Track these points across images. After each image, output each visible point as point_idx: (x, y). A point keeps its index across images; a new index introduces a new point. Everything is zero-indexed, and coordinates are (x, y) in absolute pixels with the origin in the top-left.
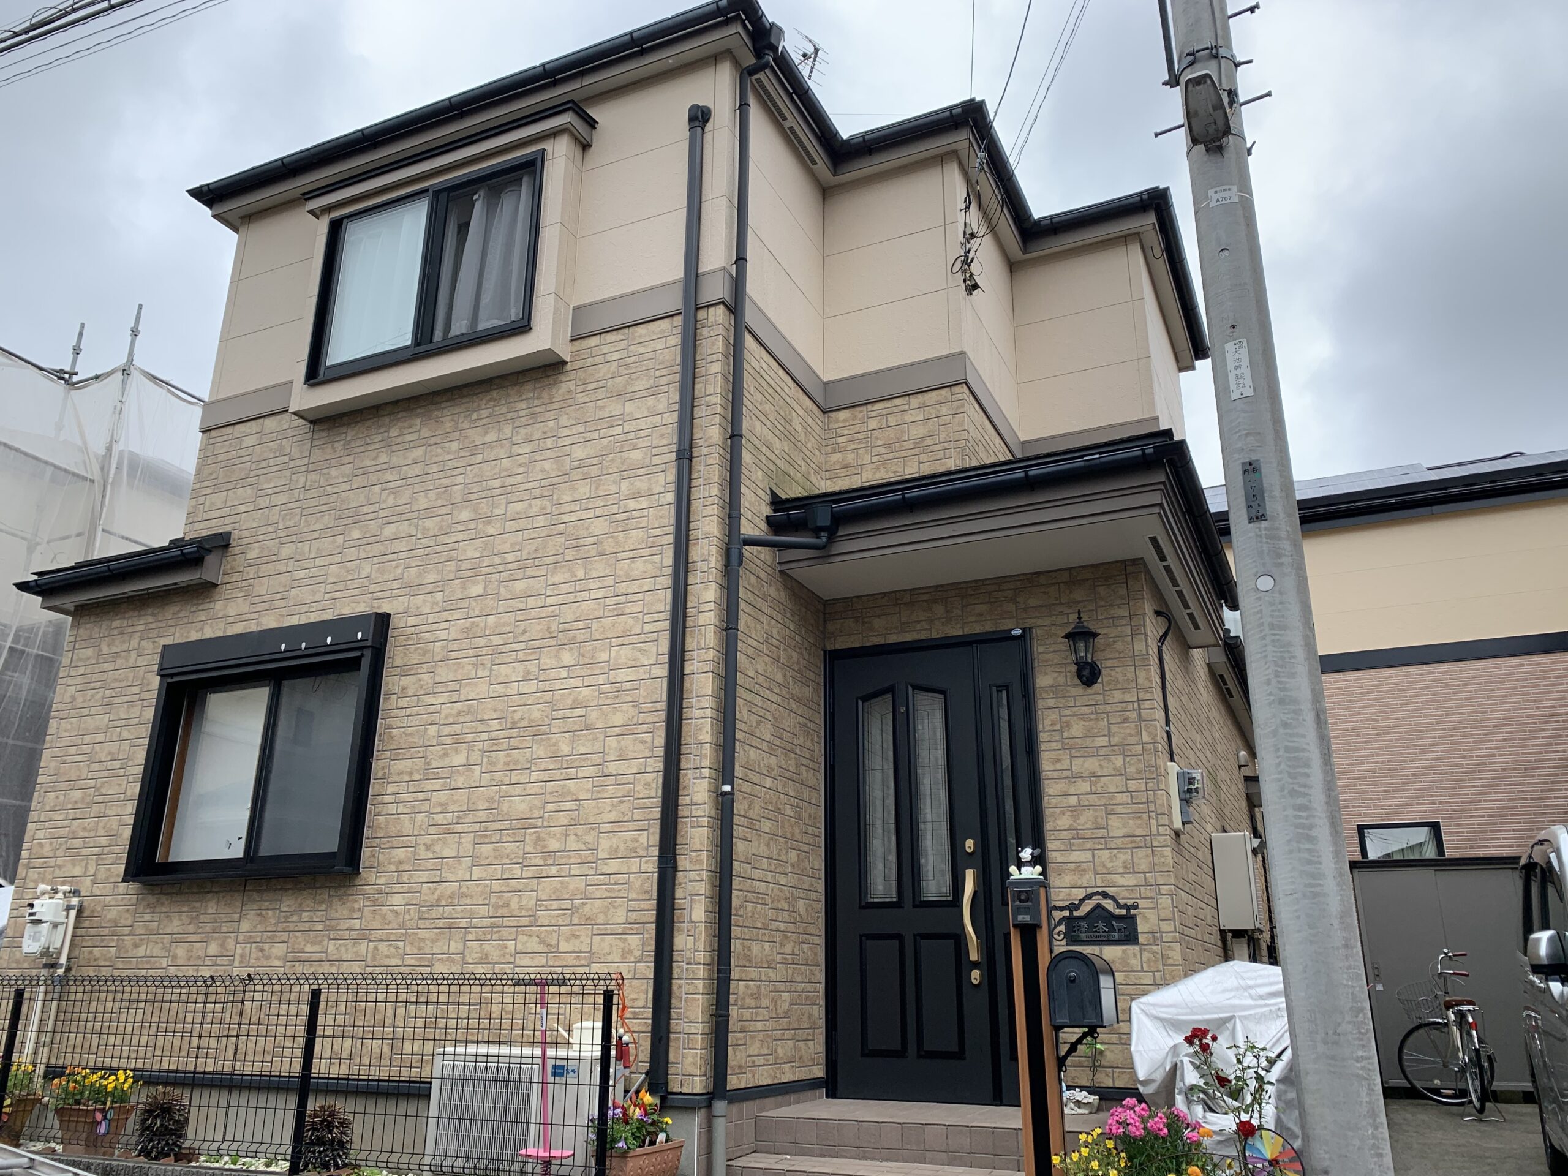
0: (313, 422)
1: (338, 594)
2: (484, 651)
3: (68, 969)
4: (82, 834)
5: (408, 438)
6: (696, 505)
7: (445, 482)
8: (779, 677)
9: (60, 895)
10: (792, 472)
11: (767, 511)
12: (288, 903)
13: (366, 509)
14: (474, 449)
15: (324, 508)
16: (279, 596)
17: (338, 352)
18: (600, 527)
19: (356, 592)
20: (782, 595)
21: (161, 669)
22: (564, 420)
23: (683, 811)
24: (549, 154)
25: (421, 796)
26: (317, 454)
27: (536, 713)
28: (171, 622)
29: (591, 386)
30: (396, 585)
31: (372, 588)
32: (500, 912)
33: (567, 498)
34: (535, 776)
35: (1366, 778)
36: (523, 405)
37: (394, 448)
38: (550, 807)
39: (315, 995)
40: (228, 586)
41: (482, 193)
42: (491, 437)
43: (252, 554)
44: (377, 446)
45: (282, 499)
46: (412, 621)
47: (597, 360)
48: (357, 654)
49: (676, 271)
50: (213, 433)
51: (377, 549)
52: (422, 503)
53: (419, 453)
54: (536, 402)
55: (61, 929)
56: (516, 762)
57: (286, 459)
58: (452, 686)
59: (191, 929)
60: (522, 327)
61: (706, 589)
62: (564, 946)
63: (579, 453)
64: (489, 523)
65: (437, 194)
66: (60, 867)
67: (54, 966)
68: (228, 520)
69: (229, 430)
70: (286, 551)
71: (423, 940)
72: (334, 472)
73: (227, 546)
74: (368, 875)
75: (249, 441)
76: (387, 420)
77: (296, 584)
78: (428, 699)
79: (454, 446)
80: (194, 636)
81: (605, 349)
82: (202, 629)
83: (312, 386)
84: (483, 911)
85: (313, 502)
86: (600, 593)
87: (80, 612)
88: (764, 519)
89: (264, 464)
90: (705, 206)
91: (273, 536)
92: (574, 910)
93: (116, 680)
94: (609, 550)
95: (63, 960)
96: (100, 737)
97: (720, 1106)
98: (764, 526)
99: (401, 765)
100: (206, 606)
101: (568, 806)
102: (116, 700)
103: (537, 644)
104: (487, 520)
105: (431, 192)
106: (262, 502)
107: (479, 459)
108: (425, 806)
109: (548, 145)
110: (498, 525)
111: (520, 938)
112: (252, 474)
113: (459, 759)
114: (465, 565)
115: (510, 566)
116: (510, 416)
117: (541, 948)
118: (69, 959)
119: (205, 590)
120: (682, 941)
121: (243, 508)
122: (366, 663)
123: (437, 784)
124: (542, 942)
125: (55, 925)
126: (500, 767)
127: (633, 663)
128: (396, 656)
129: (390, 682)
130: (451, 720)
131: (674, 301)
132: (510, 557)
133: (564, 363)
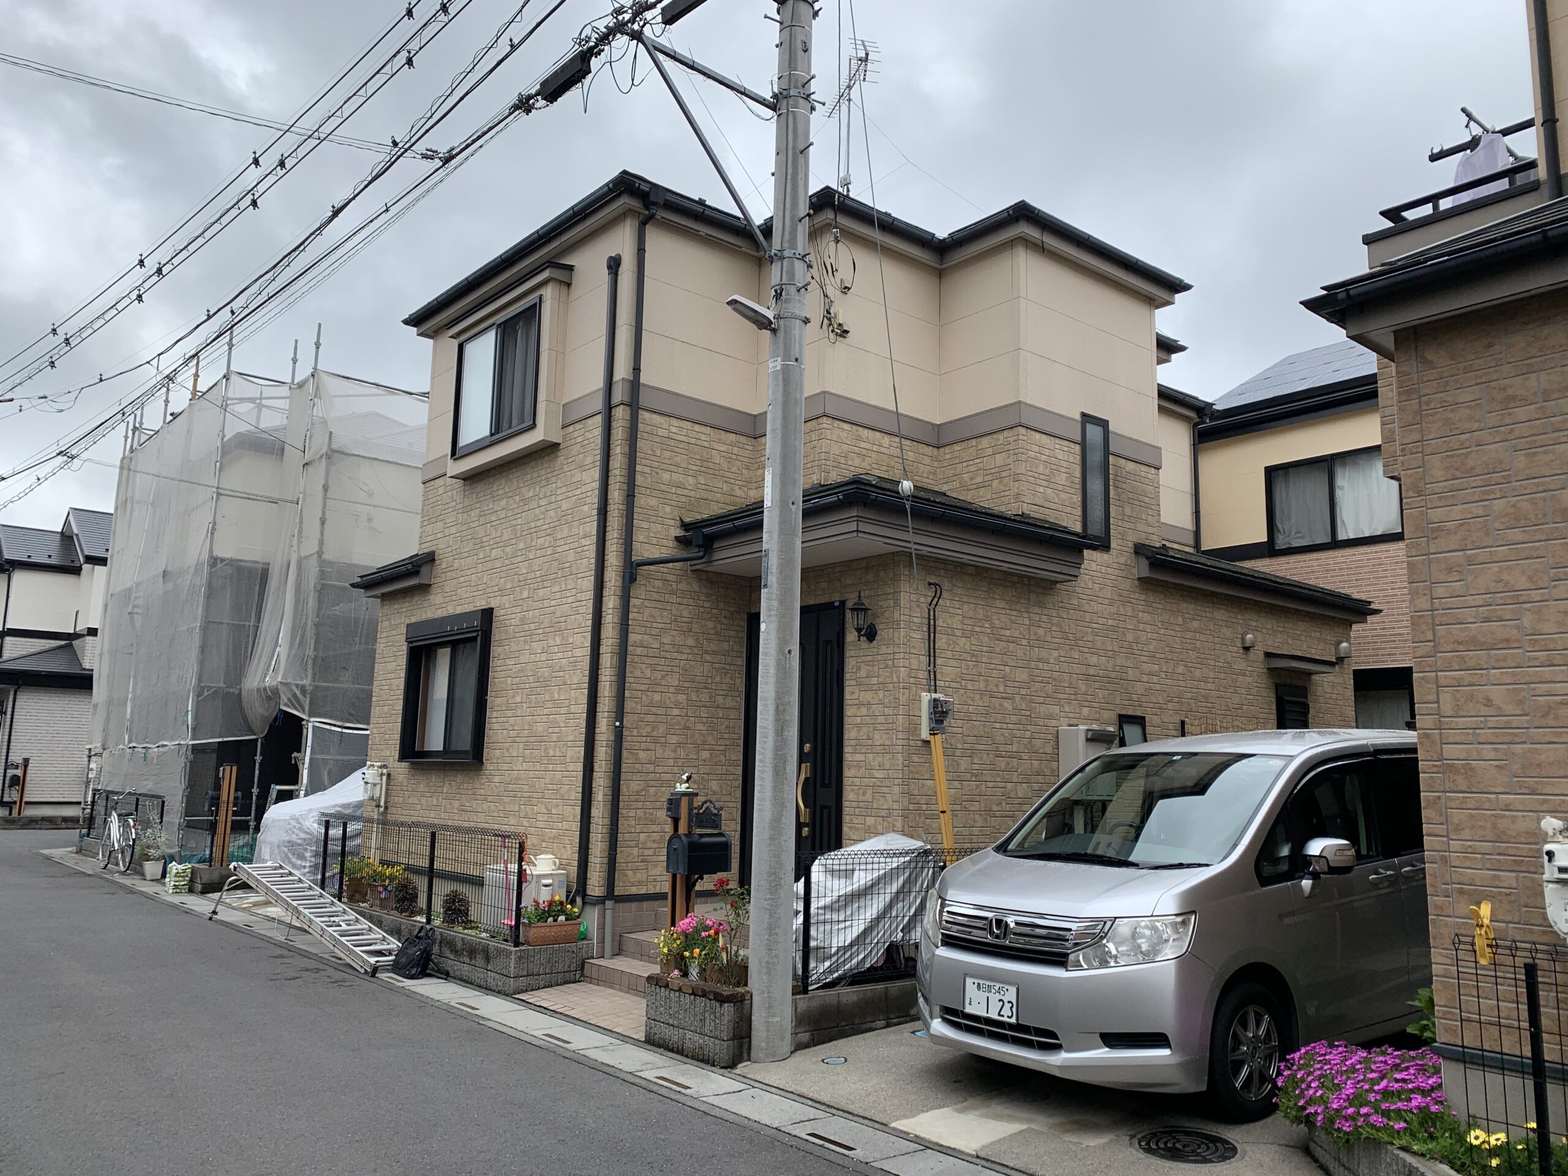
0: (464, 479)
1: (475, 594)
2: (528, 633)
3: (386, 808)
4: (389, 732)
5: (501, 492)
6: (608, 543)
7: (514, 522)
8: (690, 642)
9: (376, 768)
10: (710, 496)
11: (680, 532)
12: (459, 778)
13: (485, 539)
14: (525, 501)
15: (469, 537)
16: (454, 593)
17: (464, 440)
18: (571, 556)
19: (482, 592)
20: (695, 586)
21: (407, 639)
22: (559, 484)
23: (597, 737)
24: (544, 299)
25: (505, 719)
26: (467, 502)
27: (546, 672)
28: (415, 607)
29: (570, 460)
30: (496, 589)
31: (489, 590)
32: (533, 790)
33: (559, 537)
34: (546, 711)
36: (543, 472)
37: (496, 498)
38: (551, 730)
39: (433, 835)
40: (435, 586)
41: (521, 324)
42: (531, 494)
43: (444, 566)
44: (488, 497)
45: (453, 530)
46: (502, 612)
47: (573, 442)
48: (475, 634)
49: (599, 382)
50: (427, 484)
51: (489, 565)
52: (506, 537)
53: (503, 503)
54: (549, 471)
55: (378, 787)
56: (539, 702)
57: (454, 504)
58: (517, 654)
59: (427, 789)
60: (533, 426)
61: (610, 600)
62: (554, 811)
63: (565, 505)
64: (530, 551)
65: (499, 326)
66: (382, 750)
67: (378, 806)
68: (434, 543)
69: (432, 483)
70: (456, 565)
71: (505, 803)
72: (473, 513)
73: (434, 560)
74: (488, 766)
75: (441, 490)
76: (492, 479)
77: (460, 586)
78: (508, 662)
79: (517, 498)
80: (424, 617)
81: (576, 434)
82: (426, 613)
83: (455, 460)
84: (526, 788)
85: (465, 533)
86: (570, 600)
87: (384, 597)
88: (673, 539)
89: (446, 507)
90: (617, 330)
91: (450, 554)
92: (557, 790)
93: (397, 642)
94: (575, 572)
95: (382, 804)
96: (393, 676)
97: (609, 904)
98: (672, 543)
99: (498, 700)
100: (427, 598)
101: (557, 730)
102: (398, 654)
103: (547, 630)
104: (528, 548)
105: (495, 326)
106: (447, 532)
107: (526, 508)
108: (507, 726)
109: (542, 291)
110: (533, 552)
111: (539, 805)
112: (443, 512)
113: (518, 699)
114: (522, 578)
115: (538, 580)
116: (539, 479)
117: (545, 811)
118: (386, 802)
119: (424, 589)
120: (595, 812)
121: (439, 535)
122: (479, 638)
123: (509, 713)
124: (546, 808)
125: (375, 785)
126: (533, 705)
127: (581, 645)
128: (497, 635)
129: (495, 650)
130: (516, 675)
131: (598, 404)
132: (538, 574)
133: (559, 444)
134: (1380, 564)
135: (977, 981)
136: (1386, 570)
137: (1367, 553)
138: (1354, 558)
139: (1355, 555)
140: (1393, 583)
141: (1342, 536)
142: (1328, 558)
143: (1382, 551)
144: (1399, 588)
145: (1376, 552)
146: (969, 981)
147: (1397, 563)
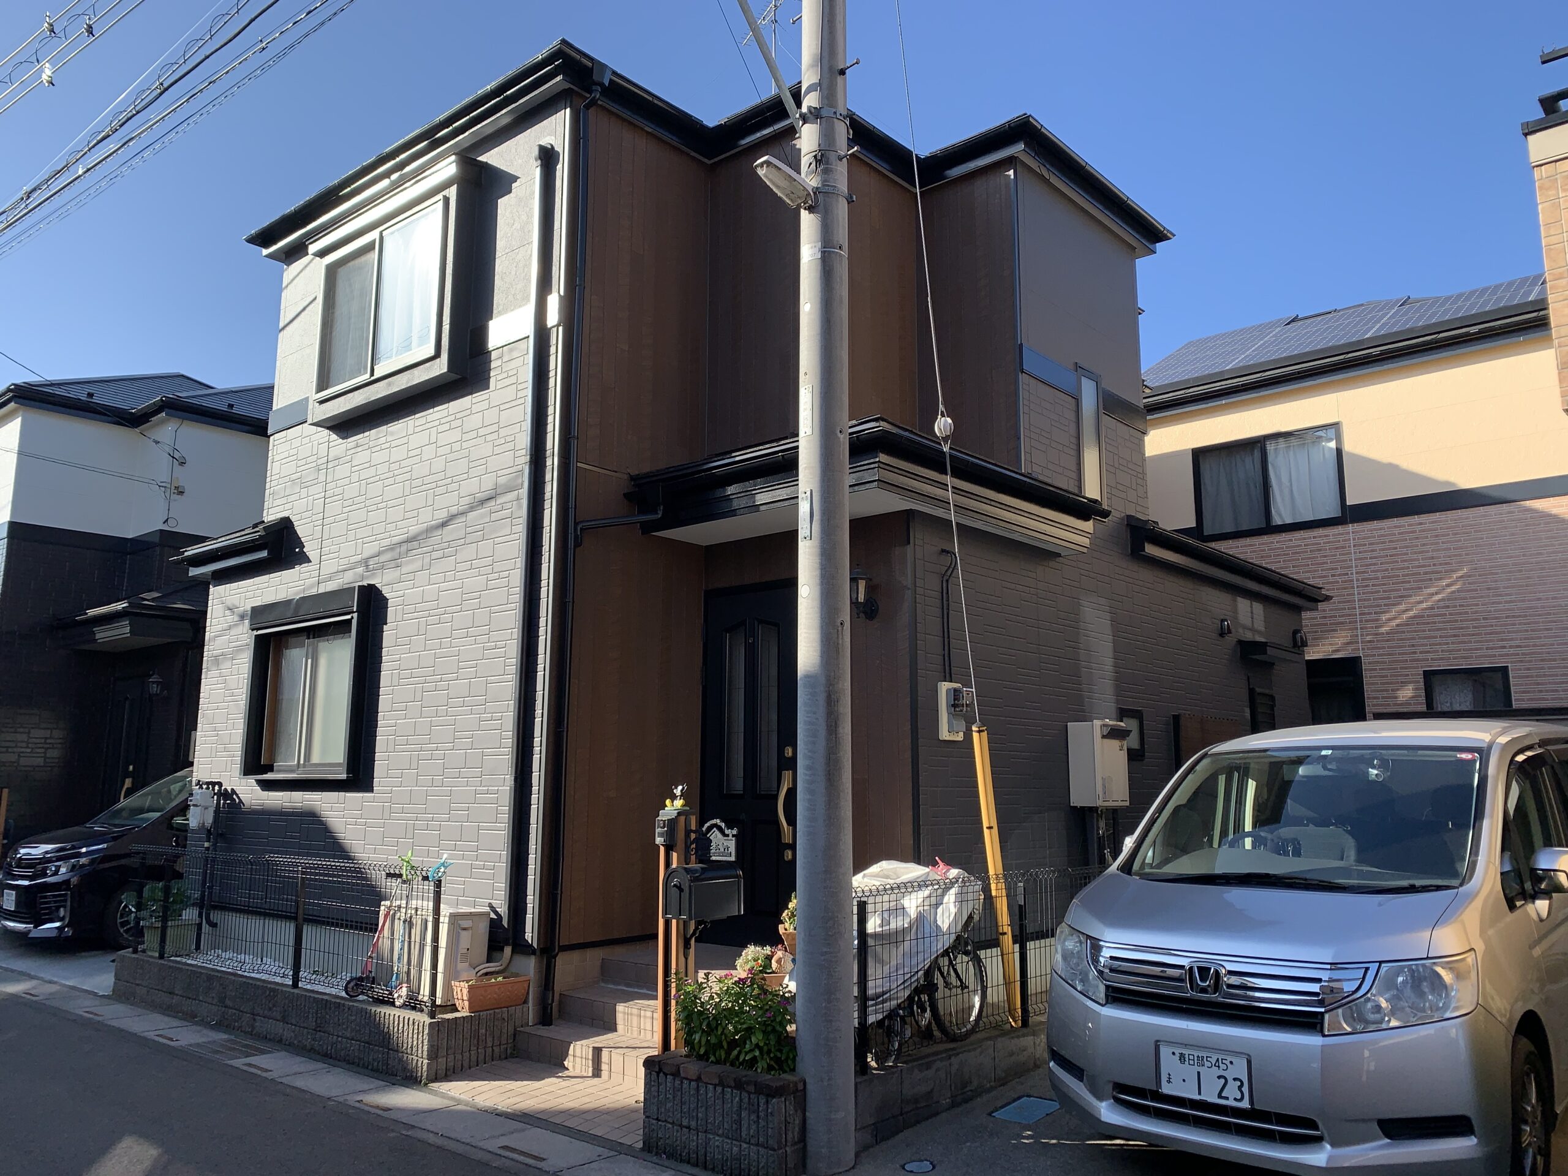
0: (333, 426)
21: (252, 625)
35: (1435, 623)
76: (368, 427)
88: (621, 496)
98: (619, 502)
127: (507, 626)
134: (1320, 550)
135: (1177, 1052)
136: (1325, 556)
137: (1305, 539)
138: (1291, 544)
139: (1291, 540)
140: (1333, 569)
141: (1277, 520)
142: (1263, 544)
143: (1320, 537)
144: (1339, 575)
145: (1314, 537)
146: (1165, 1051)
147: (1337, 548)
